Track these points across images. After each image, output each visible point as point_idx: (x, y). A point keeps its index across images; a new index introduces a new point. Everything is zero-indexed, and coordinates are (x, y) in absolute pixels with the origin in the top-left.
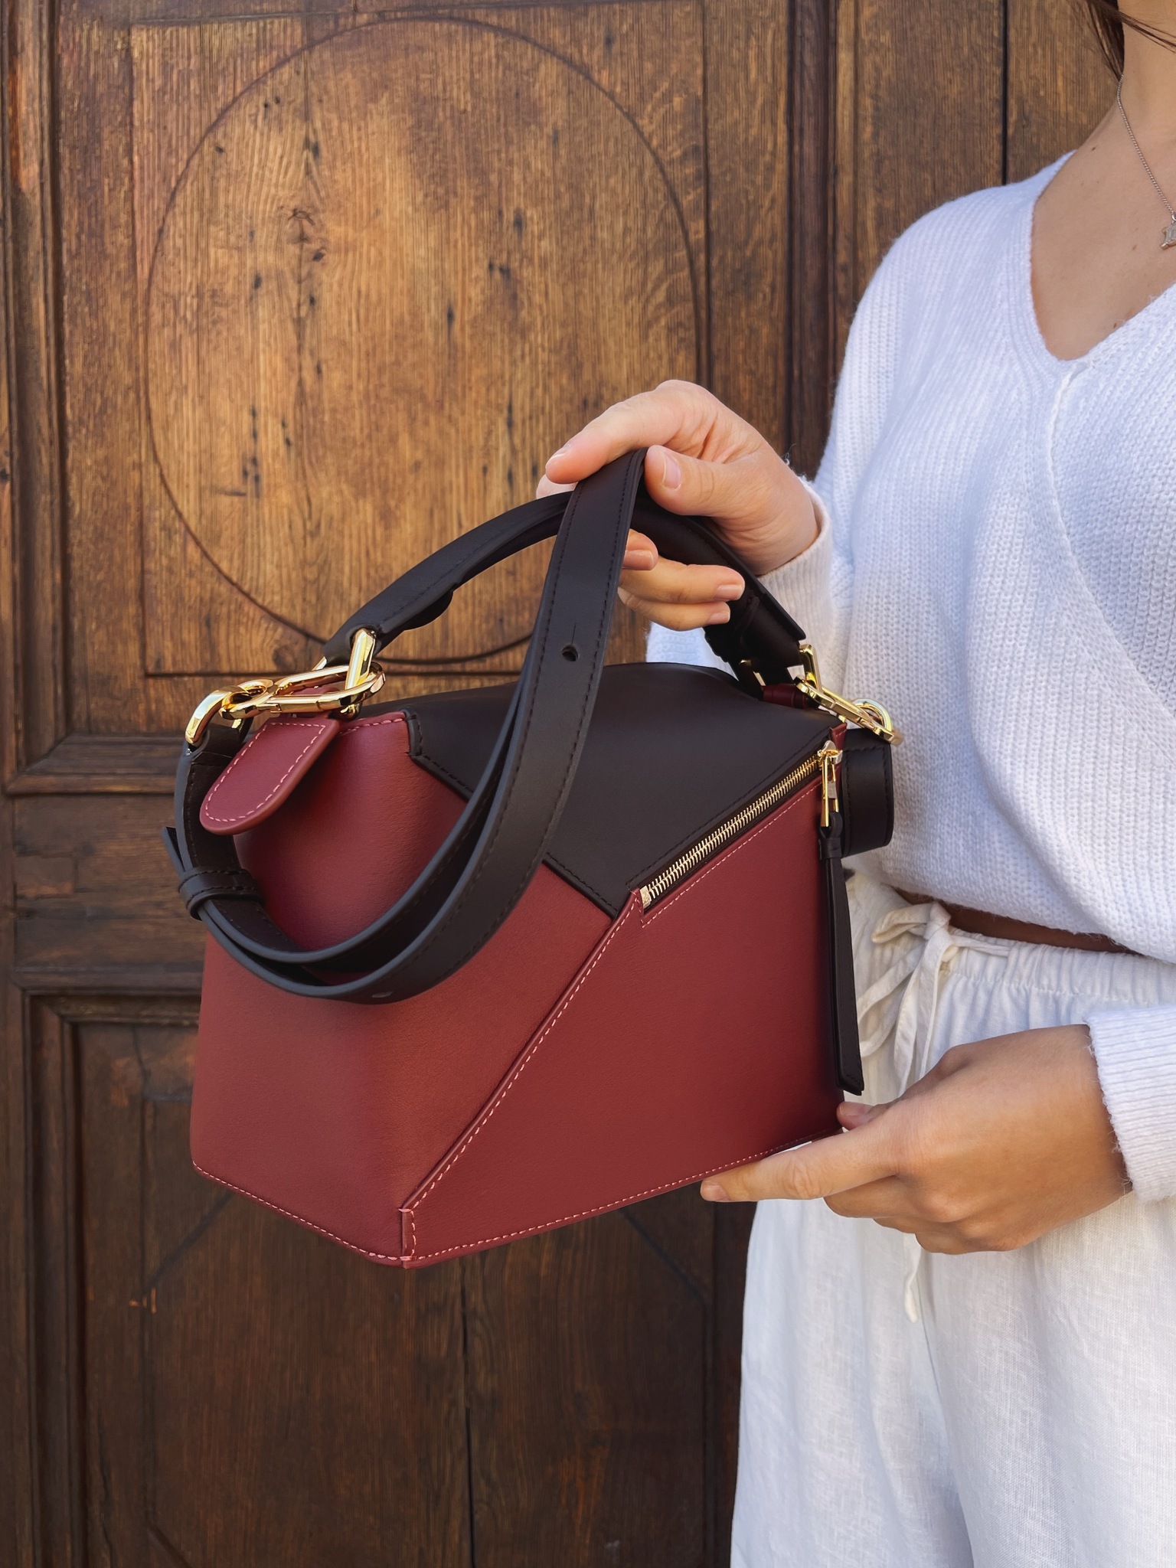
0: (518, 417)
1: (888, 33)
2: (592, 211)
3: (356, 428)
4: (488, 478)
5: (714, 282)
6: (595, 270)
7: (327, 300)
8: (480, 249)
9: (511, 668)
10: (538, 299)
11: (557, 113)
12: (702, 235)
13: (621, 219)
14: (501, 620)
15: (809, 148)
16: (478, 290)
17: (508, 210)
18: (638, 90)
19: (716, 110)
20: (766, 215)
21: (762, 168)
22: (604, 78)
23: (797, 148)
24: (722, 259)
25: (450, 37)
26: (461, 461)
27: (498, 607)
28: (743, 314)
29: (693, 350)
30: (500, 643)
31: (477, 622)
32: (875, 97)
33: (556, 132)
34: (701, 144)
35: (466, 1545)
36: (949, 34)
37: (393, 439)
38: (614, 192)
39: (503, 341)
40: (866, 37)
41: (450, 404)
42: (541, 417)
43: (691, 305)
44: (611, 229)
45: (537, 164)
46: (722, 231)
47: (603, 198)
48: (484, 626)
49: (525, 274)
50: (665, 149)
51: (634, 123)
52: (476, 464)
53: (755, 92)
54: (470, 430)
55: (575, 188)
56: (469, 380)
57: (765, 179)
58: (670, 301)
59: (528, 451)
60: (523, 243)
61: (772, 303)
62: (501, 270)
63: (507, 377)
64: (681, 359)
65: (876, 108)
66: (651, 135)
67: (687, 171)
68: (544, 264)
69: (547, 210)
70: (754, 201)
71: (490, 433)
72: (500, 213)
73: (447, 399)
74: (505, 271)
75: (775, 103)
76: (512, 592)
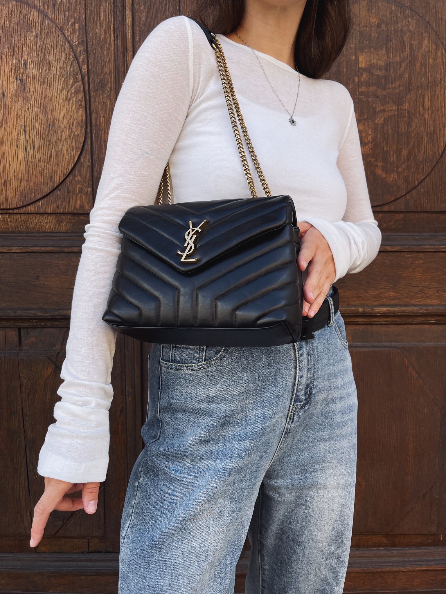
0: (27, 129)
1: (143, 6)
2: (49, 61)
4: (18, 149)
5: (91, 86)
6: (51, 80)
8: (13, 73)
9: (29, 212)
10: (32, 90)
11: (37, 28)
12: (86, 70)
13: (59, 64)
14: (25, 196)
15: (120, 44)
16: (13, 86)
17: (22, 59)
18: (63, 21)
19: (89, 28)
20: (108, 64)
21: (106, 48)
22: (52, 17)
23: (116, 42)
24: (93, 78)
26: (9, 143)
27: (24, 192)
28: (101, 98)
29: (84, 108)
30: (25, 204)
31: (17, 196)
32: (139, 27)
33: (37, 34)
34: (85, 40)
35: (26, 484)
36: (163, 8)
38: (56, 55)
39: (21, 103)
40: (136, 7)
41: (5, 124)
42: (35, 129)
43: (83, 94)
45: (31, 45)
46: (93, 69)
47: (52, 57)
48: (19, 198)
49: (28, 81)
50: (73, 41)
51: (62, 32)
52: (14, 144)
53: (102, 24)
54: (12, 133)
55: (43, 53)
56: (11, 116)
57: (107, 52)
58: (76, 92)
59: (31, 140)
60: (27, 71)
61: (110, 94)
62: (20, 79)
63: (23, 115)
64: (80, 112)
65: (140, 31)
66: (68, 36)
67: (81, 49)
68: (34, 78)
69: (34, 60)
70: (103, 60)
71: (18, 134)
72: (19, 60)
73: (3, 122)
74: (21, 80)
75: (109, 27)
76: (28, 187)
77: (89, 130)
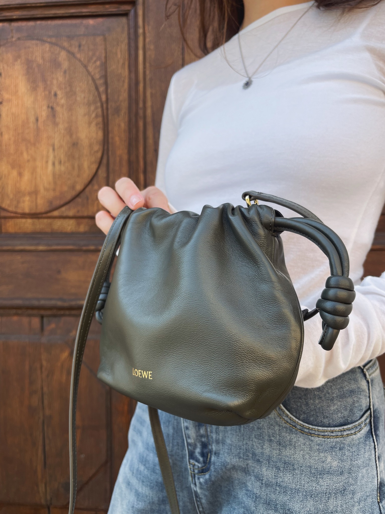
0: (56, 147)
1: (153, 46)
2: (75, 92)
3: (12, 149)
4: (48, 164)
5: (109, 112)
7: (4, 115)
8: (46, 101)
9: (55, 216)
10: (61, 116)
11: (65, 65)
12: (105, 99)
15: (133, 76)
16: (45, 113)
17: (53, 91)
18: (88, 59)
19: (109, 65)
20: (123, 94)
21: (121, 81)
22: (78, 56)
23: (130, 75)
24: (111, 106)
25: (37, 45)
26: (40, 159)
27: (51, 199)
28: (117, 120)
29: (103, 130)
30: (51, 209)
31: (45, 203)
33: (65, 70)
34: (105, 74)
35: (43, 457)
37: (22, 153)
38: (81, 87)
39: (52, 127)
40: (147, 46)
41: (38, 144)
42: (62, 148)
43: (102, 118)
44: (80, 97)
45: (60, 79)
46: (111, 98)
47: (78, 89)
48: (47, 204)
49: (58, 109)
50: (95, 76)
51: (86, 68)
52: (44, 160)
53: (119, 60)
54: (43, 151)
55: (70, 86)
56: (43, 137)
57: (122, 84)
58: (97, 116)
59: (58, 157)
60: (57, 100)
61: (125, 118)
63: (53, 137)
64: (99, 133)
66: (91, 72)
67: (101, 82)
68: (62, 106)
69: (62, 92)
71: (48, 152)
72: (50, 92)
73: (37, 142)
74: (52, 108)
75: (125, 64)
76: (54, 196)
77: (106, 147)
